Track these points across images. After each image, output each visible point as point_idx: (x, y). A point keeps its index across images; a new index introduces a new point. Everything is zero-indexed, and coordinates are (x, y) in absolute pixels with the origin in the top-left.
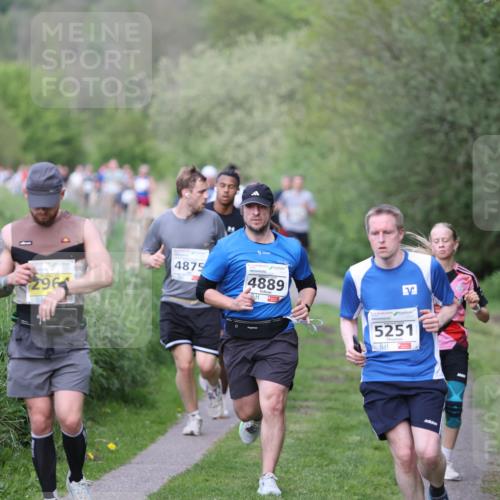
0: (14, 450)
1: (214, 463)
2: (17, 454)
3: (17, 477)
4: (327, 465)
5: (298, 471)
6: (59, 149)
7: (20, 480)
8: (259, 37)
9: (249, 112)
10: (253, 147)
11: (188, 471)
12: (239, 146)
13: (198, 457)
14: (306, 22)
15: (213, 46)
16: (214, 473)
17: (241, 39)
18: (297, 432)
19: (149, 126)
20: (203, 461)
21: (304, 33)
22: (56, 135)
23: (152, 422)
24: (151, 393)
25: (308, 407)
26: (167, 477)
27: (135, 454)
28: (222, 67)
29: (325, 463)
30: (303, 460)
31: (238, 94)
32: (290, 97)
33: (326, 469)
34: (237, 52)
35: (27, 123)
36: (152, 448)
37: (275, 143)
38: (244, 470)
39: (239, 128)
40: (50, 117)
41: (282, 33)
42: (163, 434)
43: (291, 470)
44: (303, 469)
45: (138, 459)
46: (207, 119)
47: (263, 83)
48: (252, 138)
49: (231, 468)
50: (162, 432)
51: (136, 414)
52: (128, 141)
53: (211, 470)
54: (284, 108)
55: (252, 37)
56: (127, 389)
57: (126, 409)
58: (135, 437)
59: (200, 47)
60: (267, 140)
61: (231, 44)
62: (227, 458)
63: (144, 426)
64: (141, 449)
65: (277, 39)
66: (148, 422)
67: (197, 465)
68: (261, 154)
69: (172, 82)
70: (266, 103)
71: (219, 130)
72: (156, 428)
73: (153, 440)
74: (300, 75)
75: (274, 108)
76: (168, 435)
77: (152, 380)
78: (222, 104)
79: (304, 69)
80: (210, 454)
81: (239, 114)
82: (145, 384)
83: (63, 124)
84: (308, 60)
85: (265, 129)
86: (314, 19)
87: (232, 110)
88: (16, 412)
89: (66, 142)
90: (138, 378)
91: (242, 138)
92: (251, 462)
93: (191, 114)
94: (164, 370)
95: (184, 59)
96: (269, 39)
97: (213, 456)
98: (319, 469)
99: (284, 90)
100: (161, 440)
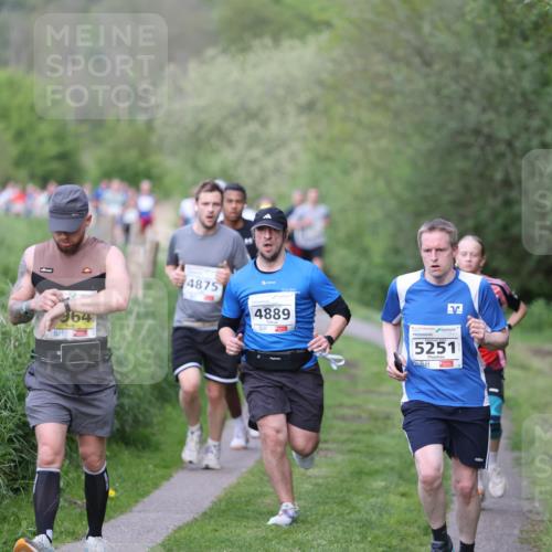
0: (3, 497)
1: (224, 512)
2: (6, 502)
3: (6, 527)
4: (349, 513)
5: (316, 519)
6: (55, 166)
7: (9, 531)
8: (276, 40)
9: (265, 124)
10: (269, 163)
11: (196, 519)
12: (253, 162)
13: (206, 505)
14: (328, 25)
15: (225, 51)
16: (224, 522)
17: (256, 43)
18: (316, 477)
19: (154, 139)
20: (211, 509)
21: (325, 36)
22: (51, 149)
23: (155, 466)
24: (154, 434)
25: (327, 449)
26: (172, 527)
27: (137, 502)
28: (235, 74)
29: (347, 511)
30: (322, 508)
31: (253, 104)
32: (309, 107)
33: (348, 517)
34: (252, 58)
35: (19, 135)
36: (156, 494)
37: (293, 158)
38: (256, 519)
39: (253, 141)
40: (44, 129)
41: (302, 37)
42: (168, 480)
43: (309, 519)
44: (322, 518)
45: (139, 506)
46: (218, 132)
47: (280, 92)
48: (268, 153)
49: (243, 517)
50: (167, 477)
51: (139, 457)
52: (130, 156)
53: (220, 519)
54: (303, 119)
55: (268, 41)
56: (128, 429)
57: (126, 452)
58: (136, 482)
59: (211, 52)
60: (283, 155)
61: (245, 49)
62: (238, 506)
63: (146, 471)
64: (143, 496)
65: (296, 43)
66: (151, 466)
67: (205, 514)
68: (277, 170)
69: (179, 92)
70: (283, 114)
71: (230, 144)
72: (160, 472)
73: (156, 486)
74: (321, 83)
75: (292, 119)
76: (172, 480)
77: (155, 420)
78: (234, 114)
79: (324, 76)
80: (220, 501)
81: (253, 127)
82: (148, 424)
83: (59, 137)
84: (330, 66)
85: (282, 143)
86: (337, 22)
87: (246, 122)
88: (5, 455)
89: (63, 157)
90: (141, 418)
91: (256, 153)
92: (265, 510)
93: (200, 126)
94: (169, 409)
95: (193, 66)
96: (287, 43)
97: (223, 504)
98: (340, 518)
99: (303, 99)
100: (166, 485)
